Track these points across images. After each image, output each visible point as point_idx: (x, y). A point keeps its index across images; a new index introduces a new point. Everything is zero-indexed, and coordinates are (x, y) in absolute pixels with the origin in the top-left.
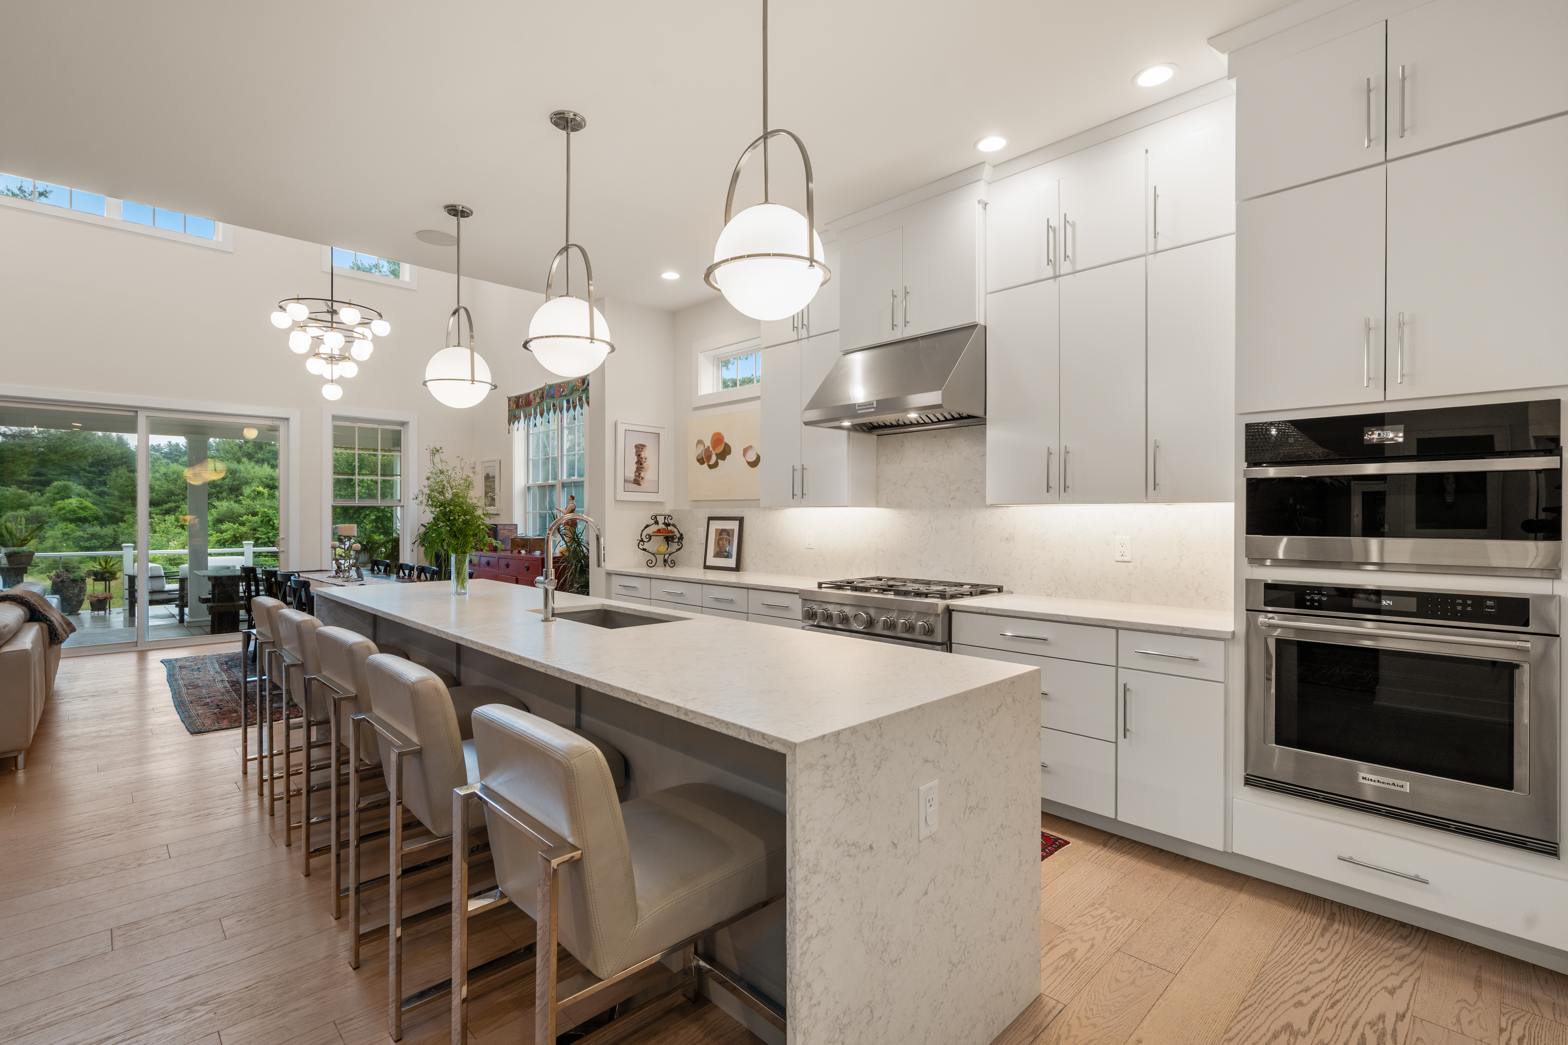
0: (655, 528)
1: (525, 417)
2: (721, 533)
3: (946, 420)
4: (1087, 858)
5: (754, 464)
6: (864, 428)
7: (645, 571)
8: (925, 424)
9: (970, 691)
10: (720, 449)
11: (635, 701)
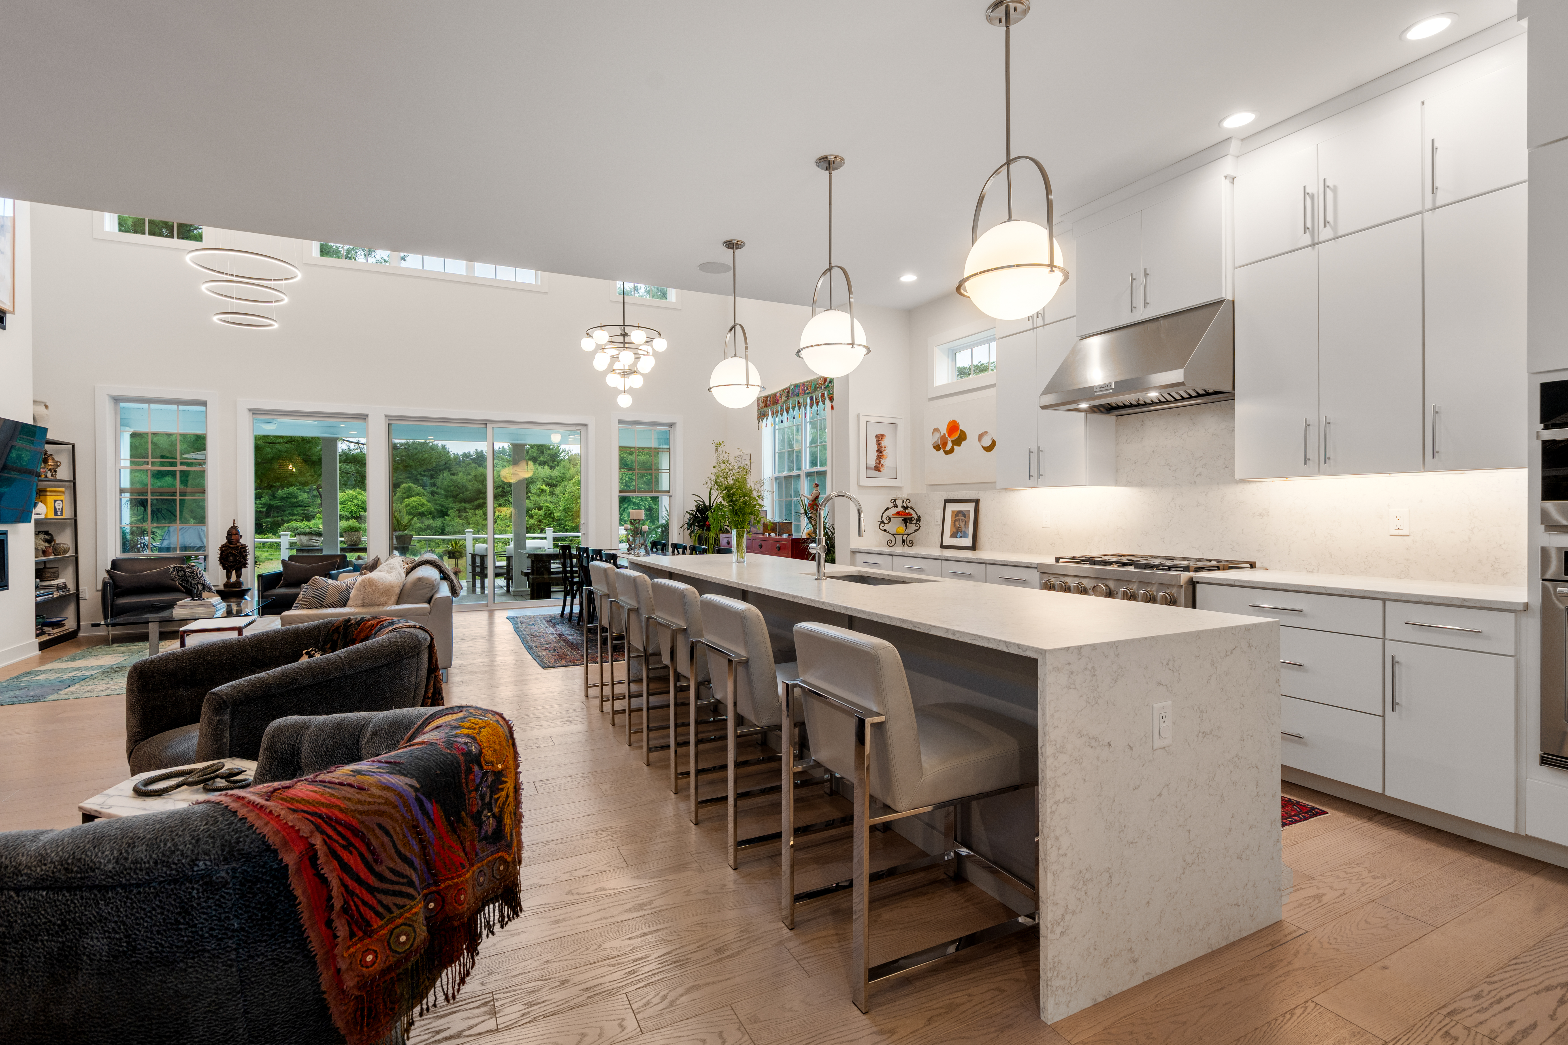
0: (893, 511)
1: (773, 414)
2: (957, 514)
3: (1191, 397)
4: (1348, 827)
5: (989, 449)
6: (1102, 409)
7: (886, 549)
8: (1168, 402)
9: (1202, 631)
10: (956, 436)
11: (910, 627)
